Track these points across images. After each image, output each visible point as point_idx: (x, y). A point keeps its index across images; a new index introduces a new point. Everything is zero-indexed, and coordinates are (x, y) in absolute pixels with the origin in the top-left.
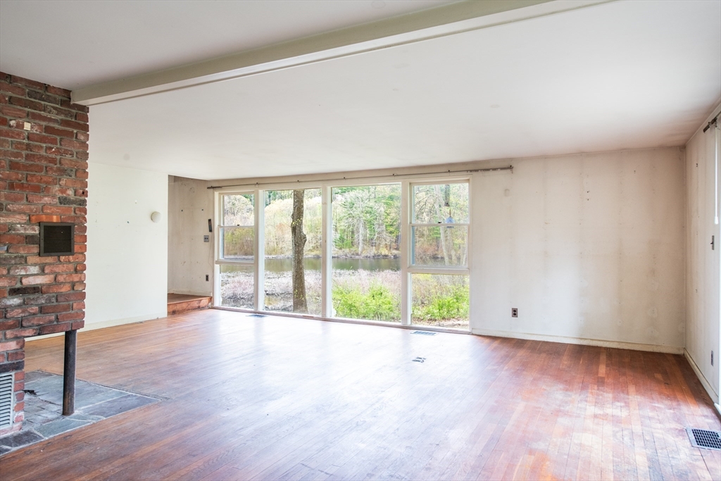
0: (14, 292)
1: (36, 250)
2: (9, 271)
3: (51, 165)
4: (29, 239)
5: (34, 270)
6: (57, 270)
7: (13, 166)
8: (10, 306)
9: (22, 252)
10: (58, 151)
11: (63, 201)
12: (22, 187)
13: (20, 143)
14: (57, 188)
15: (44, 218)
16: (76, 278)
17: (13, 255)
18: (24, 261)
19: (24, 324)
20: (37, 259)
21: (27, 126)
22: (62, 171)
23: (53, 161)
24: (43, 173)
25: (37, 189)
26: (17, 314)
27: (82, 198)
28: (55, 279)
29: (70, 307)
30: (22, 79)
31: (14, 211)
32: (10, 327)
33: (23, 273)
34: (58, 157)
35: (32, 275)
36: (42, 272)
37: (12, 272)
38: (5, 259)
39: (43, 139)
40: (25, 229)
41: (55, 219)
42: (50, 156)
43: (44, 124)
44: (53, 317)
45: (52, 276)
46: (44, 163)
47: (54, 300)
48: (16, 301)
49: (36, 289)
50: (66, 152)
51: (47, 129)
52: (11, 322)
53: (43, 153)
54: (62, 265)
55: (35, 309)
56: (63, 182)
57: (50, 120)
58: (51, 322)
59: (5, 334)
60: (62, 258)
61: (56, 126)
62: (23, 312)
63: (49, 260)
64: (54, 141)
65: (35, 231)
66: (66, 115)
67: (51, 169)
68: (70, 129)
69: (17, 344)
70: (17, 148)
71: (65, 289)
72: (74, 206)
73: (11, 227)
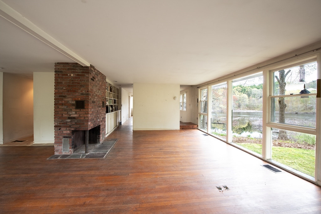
0: (69, 118)
1: (74, 108)
2: (67, 113)
3: (78, 84)
4: (73, 105)
5: (74, 113)
6: (80, 113)
7: (69, 86)
8: (68, 122)
9: (71, 108)
10: (80, 80)
11: (82, 94)
12: (71, 91)
13: (70, 80)
14: (80, 91)
15: (76, 99)
16: (86, 116)
17: (68, 109)
18: (71, 110)
19: (72, 127)
20: (75, 110)
21: (72, 75)
22: (81, 86)
23: (79, 83)
24: (76, 87)
25: (74, 91)
26: (69, 124)
27: (88, 93)
28: (80, 115)
29: (84, 124)
30: (71, 63)
31: (69, 97)
32: (68, 127)
33: (71, 113)
34: (81, 82)
35: (73, 114)
36: (76, 113)
37: (68, 113)
38: (67, 110)
39: (76, 78)
40: (71, 102)
41: (79, 99)
42: (78, 82)
43: (77, 73)
44: (79, 126)
45: (79, 115)
46: (76, 84)
47: (79, 121)
48: (69, 120)
49: (74, 118)
50: (82, 80)
51: (78, 75)
52: (68, 126)
53: (76, 81)
54: (81, 112)
55: (74, 123)
56: (82, 89)
57: (78, 72)
58: (78, 127)
59: (66, 129)
60: (82, 110)
61: (80, 74)
62: (71, 123)
63: (78, 110)
64: (79, 78)
65: (74, 102)
66: (82, 70)
67: (78, 85)
68: (84, 74)
69: (70, 131)
70: (70, 81)
71: (82, 119)
72: (85, 95)
73: (68, 101)
